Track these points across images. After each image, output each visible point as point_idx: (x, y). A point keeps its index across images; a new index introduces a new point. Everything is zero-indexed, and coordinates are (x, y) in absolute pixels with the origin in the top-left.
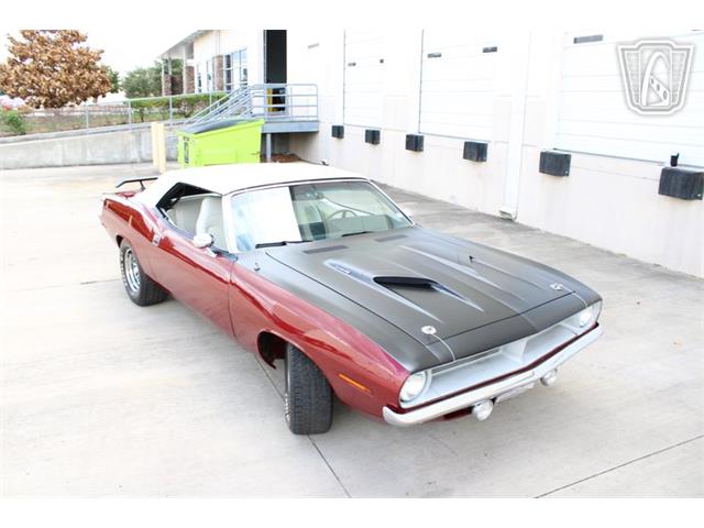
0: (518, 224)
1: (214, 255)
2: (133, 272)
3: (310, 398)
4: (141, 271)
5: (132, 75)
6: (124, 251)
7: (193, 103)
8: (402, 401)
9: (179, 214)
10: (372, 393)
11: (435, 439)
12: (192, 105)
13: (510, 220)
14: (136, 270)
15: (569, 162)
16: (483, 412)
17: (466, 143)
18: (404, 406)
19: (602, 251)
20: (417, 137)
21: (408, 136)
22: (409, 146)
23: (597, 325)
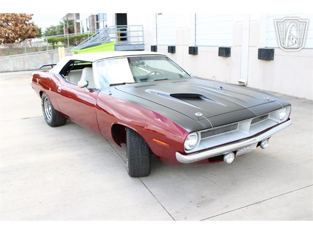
0: (248, 87)
1: (89, 91)
2: (48, 110)
3: (138, 155)
4: (53, 108)
5: (48, 30)
6: (44, 100)
7: (80, 39)
8: (186, 150)
9: (71, 78)
10: (170, 147)
11: (205, 178)
12: (79, 40)
13: (244, 86)
14: (50, 108)
15: (273, 53)
16: (229, 159)
17: (220, 48)
18: (187, 152)
19: (293, 97)
20: (194, 47)
21: (190, 47)
22: (190, 53)
23: (289, 119)
